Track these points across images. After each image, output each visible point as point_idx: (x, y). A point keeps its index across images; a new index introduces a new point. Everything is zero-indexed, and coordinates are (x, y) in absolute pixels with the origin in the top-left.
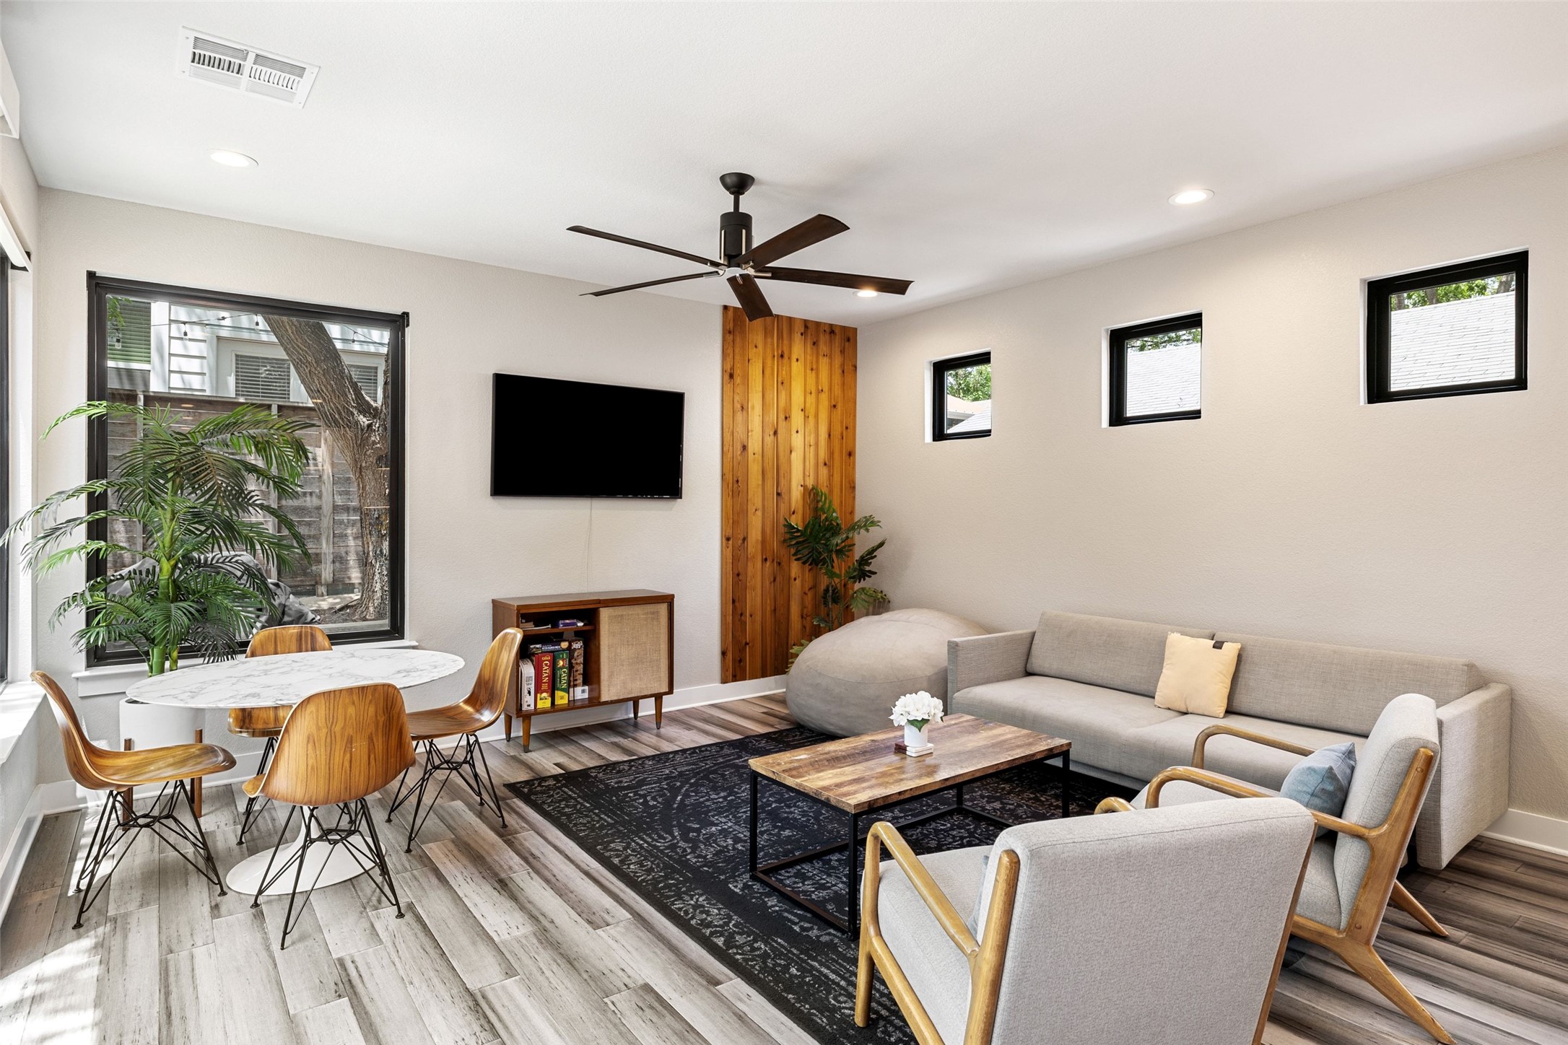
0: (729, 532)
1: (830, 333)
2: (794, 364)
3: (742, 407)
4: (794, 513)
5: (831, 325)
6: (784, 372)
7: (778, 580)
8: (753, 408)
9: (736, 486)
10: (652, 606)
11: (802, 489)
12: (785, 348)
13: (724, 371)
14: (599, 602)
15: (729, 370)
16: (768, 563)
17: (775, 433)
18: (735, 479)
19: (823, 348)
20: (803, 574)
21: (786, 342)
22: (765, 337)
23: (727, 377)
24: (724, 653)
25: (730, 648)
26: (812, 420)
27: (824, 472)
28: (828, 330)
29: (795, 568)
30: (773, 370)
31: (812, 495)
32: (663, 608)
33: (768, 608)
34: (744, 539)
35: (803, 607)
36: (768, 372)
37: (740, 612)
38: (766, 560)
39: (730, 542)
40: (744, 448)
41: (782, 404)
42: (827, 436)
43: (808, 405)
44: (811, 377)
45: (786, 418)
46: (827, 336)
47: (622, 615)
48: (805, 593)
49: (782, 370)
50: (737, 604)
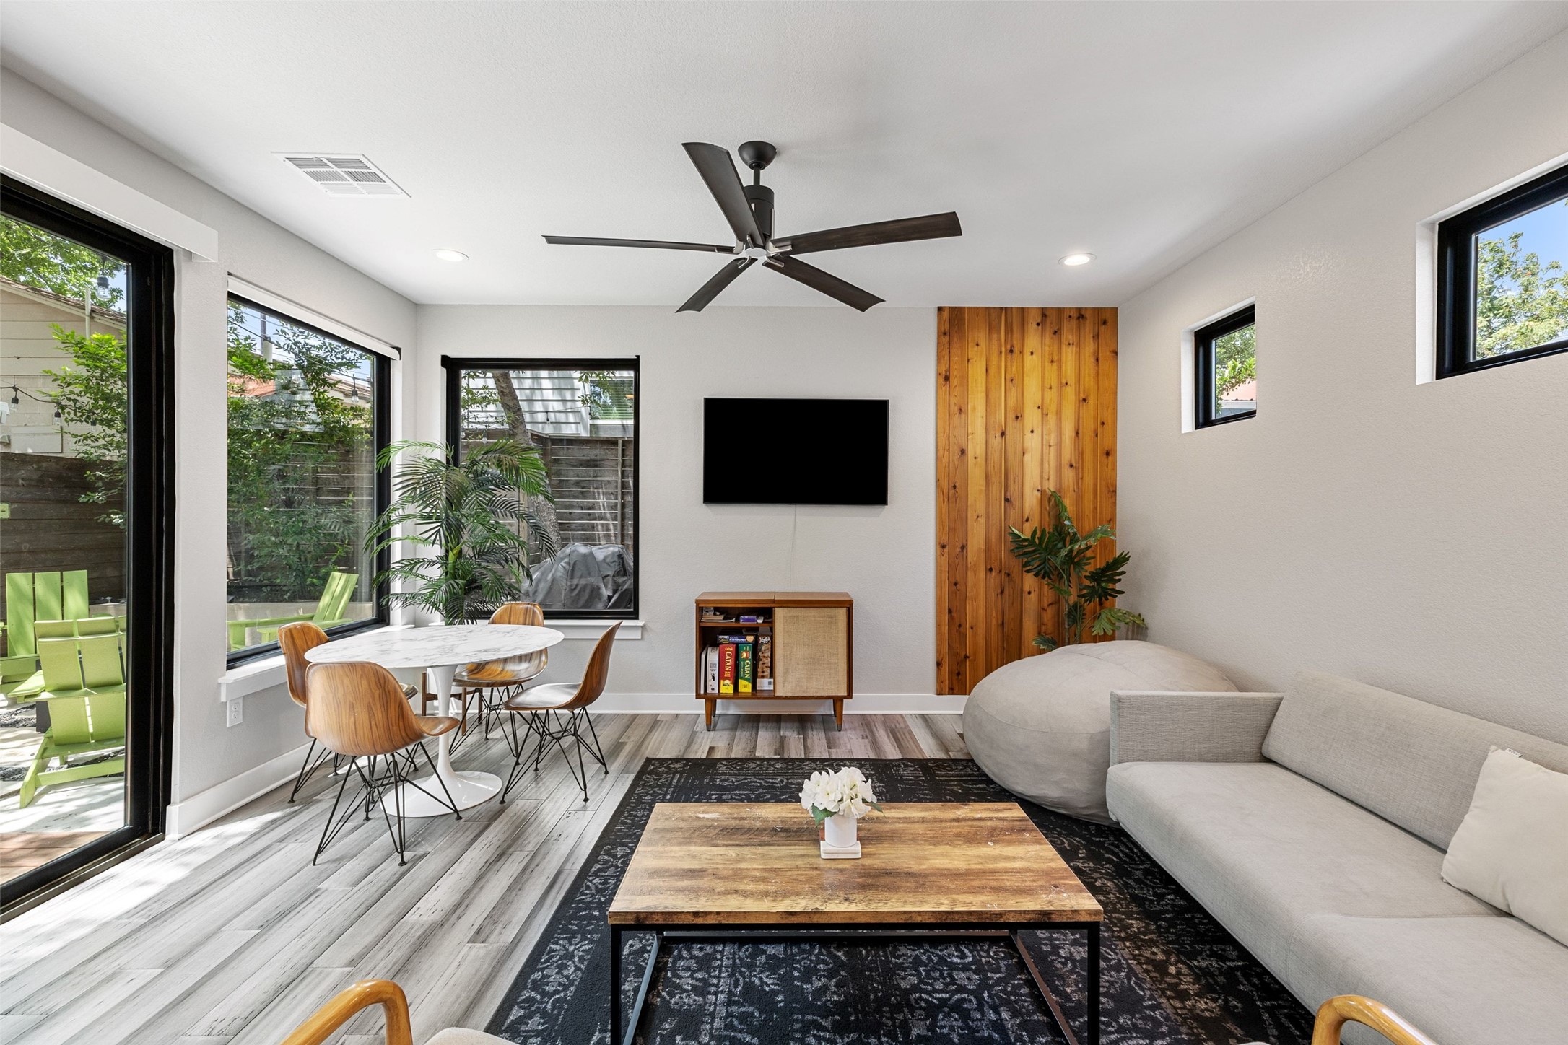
0: (945, 540)
1: (1078, 318)
2: (1028, 358)
3: (961, 410)
4: (1027, 520)
5: (1079, 309)
6: (1014, 369)
7: (1006, 592)
8: (974, 409)
9: (952, 491)
10: (829, 609)
11: (1039, 494)
12: (1015, 342)
13: (939, 374)
14: (773, 601)
15: (944, 373)
16: (994, 574)
17: (1003, 434)
18: (952, 485)
19: (1068, 336)
20: (1040, 588)
21: (1016, 335)
22: (990, 333)
23: (942, 380)
24: (939, 664)
25: (946, 660)
26: (1052, 419)
27: (1069, 475)
28: (1075, 315)
29: (1029, 581)
30: (999, 367)
31: (1052, 501)
32: (842, 613)
33: (994, 622)
34: (963, 548)
35: (1040, 623)
36: (993, 370)
37: (958, 623)
38: (991, 570)
39: (946, 550)
40: (963, 452)
41: (1011, 403)
42: (1074, 434)
43: (1047, 401)
44: (1051, 371)
45: (1017, 418)
46: (1074, 322)
47: (797, 616)
48: (1043, 609)
49: (1011, 366)
50: (954, 614)
